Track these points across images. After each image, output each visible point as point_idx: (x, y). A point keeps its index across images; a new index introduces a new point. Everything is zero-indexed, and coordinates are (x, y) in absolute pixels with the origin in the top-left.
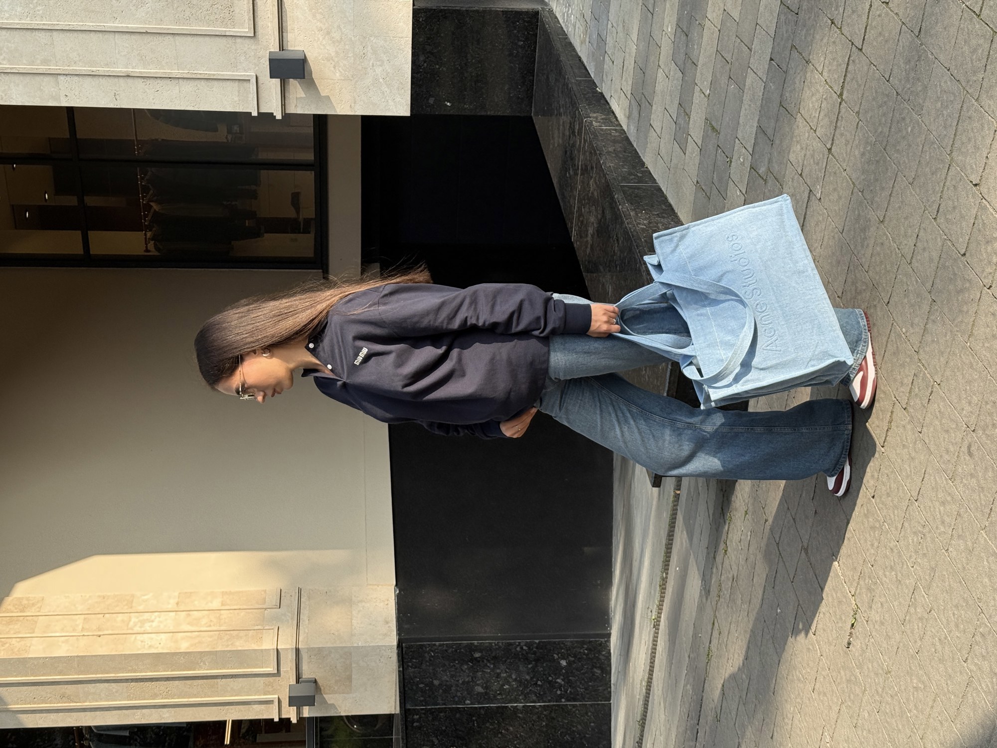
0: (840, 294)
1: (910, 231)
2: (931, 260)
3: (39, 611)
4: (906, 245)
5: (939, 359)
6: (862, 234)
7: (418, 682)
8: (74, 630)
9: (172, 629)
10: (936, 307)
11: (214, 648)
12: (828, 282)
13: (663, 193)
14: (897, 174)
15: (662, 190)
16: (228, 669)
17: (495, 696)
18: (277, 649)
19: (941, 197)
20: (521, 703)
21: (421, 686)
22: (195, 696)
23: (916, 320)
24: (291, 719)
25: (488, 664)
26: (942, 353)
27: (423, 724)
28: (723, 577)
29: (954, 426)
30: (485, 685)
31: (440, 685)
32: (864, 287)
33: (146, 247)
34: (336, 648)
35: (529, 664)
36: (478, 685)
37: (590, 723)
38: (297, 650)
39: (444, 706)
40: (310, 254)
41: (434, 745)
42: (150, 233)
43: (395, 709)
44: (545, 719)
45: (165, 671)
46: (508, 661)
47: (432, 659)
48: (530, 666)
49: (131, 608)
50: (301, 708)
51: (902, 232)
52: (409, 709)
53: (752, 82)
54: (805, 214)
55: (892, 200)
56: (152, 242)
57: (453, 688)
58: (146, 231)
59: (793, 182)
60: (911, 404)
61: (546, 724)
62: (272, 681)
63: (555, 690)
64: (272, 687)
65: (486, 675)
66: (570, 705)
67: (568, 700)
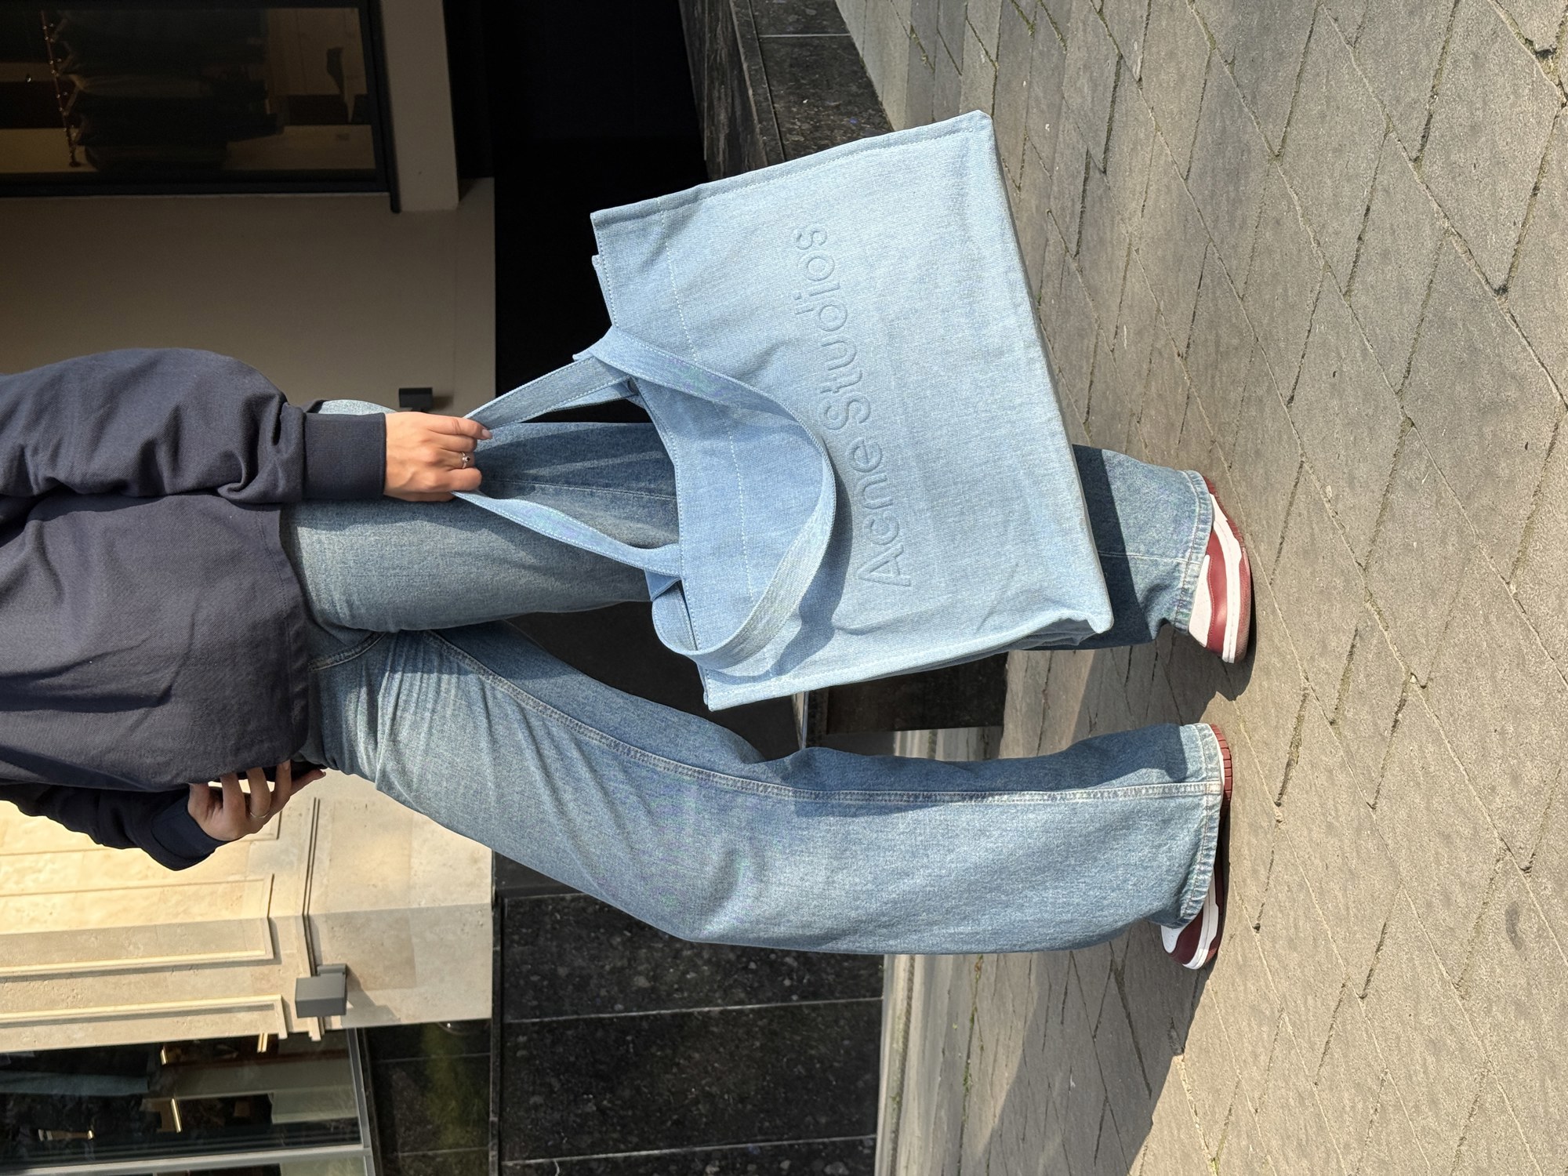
0: (1183, 350)
1: (1347, 190)
2: (1404, 293)
4: (1337, 233)
5: (1424, 610)
6: (1231, 188)
7: (529, 971)
9: (75, 884)
10: (1417, 445)
11: (151, 920)
12: (1158, 310)
13: (858, 54)
14: (1316, 10)
15: (855, 49)
16: (182, 954)
17: (669, 995)
18: (269, 920)
19: (1434, 90)
20: (718, 1005)
21: (535, 978)
22: (127, 1001)
23: (1362, 471)
24: (311, 1034)
26: (1434, 593)
27: (535, 1052)
29: (1467, 832)
30: (652, 974)
31: (569, 975)
32: (1235, 342)
33: (73, 157)
34: (379, 913)
36: (640, 973)
37: (843, 1039)
38: (307, 920)
39: (575, 1017)
40: (367, 162)
41: (552, 1092)
42: (77, 130)
44: (759, 1036)
45: (63, 962)
47: (558, 927)
50: (327, 1019)
51: (1328, 193)
52: (511, 1026)
55: (1303, 91)
56: (82, 148)
57: (594, 982)
58: (68, 128)
59: (1085, 30)
60: (1350, 715)
61: (762, 1045)
62: (266, 972)
63: (780, 979)
64: (269, 981)
65: (655, 954)
66: (807, 1006)
67: (803, 998)
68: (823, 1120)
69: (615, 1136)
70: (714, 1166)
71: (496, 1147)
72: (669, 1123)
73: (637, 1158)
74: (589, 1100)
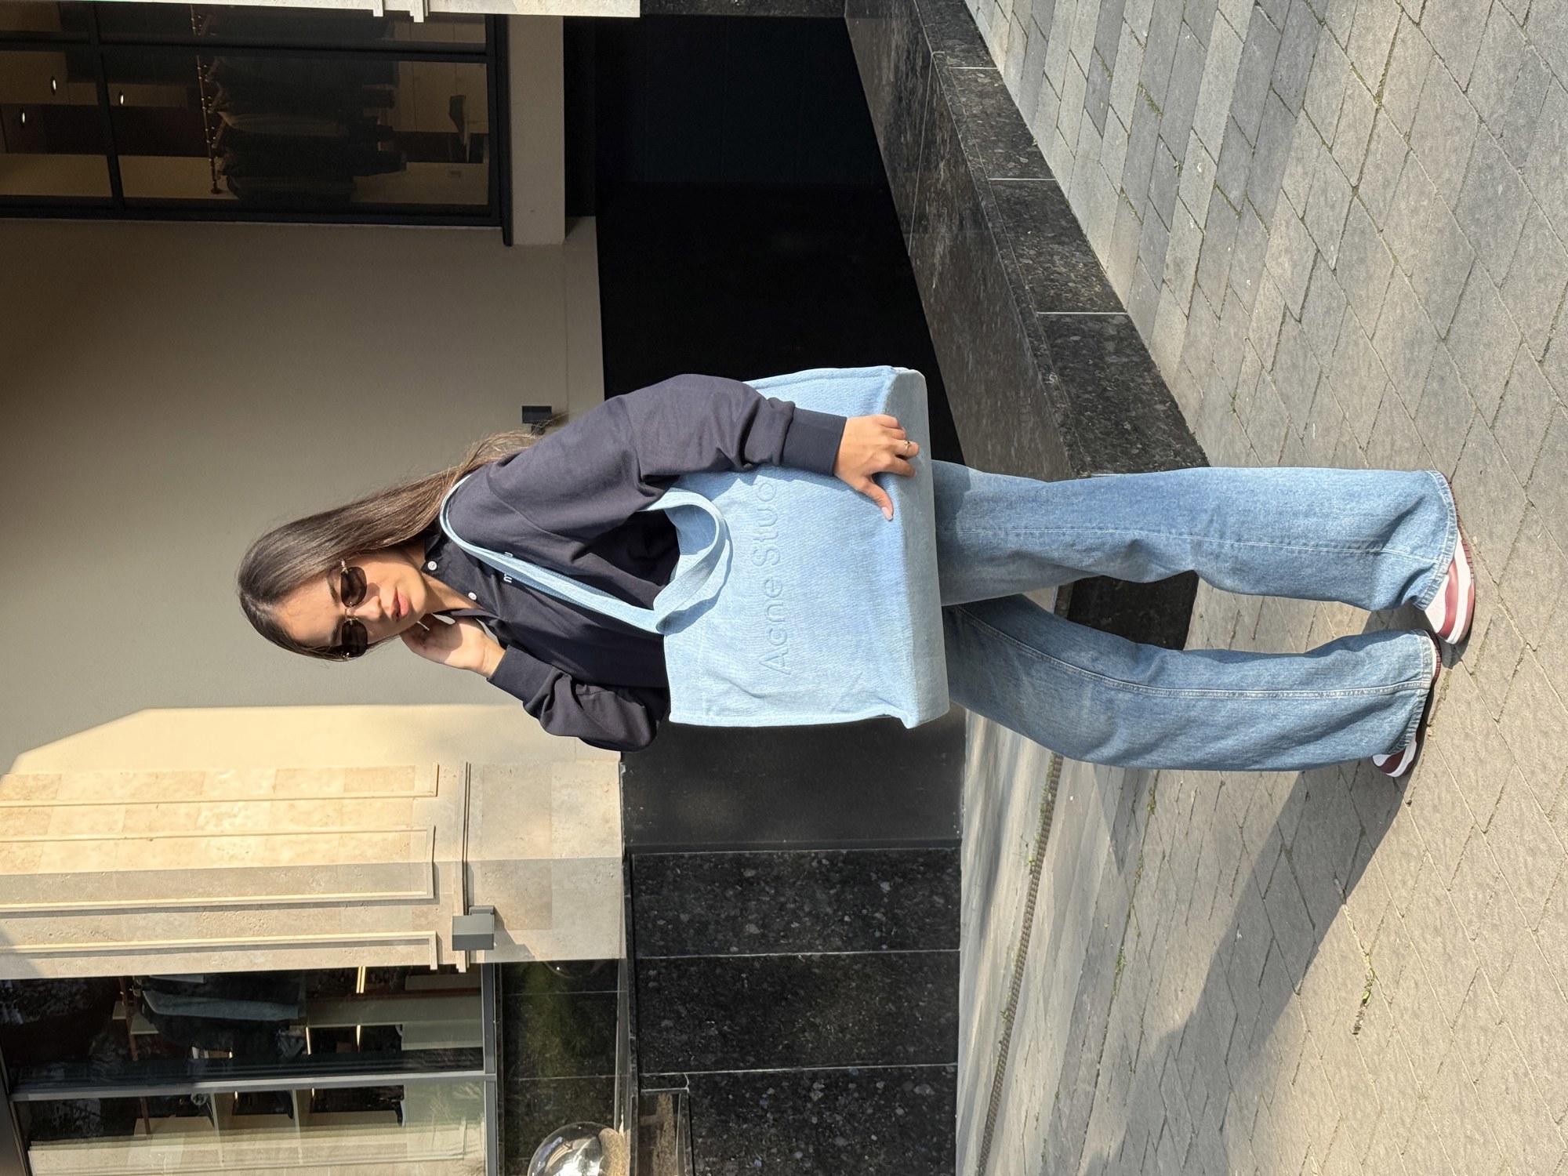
0: (1364, 445)
1: (1493, 369)
2: (1530, 433)
3: (53, 799)
4: (1485, 392)
5: (1537, 608)
6: (1407, 352)
7: (655, 916)
8: (111, 829)
9: (266, 829)
10: (1535, 517)
11: (333, 861)
12: (1344, 417)
13: (1063, 196)
14: (1474, 262)
15: (1061, 191)
16: (356, 892)
17: (777, 941)
18: (433, 864)
19: (1553, 327)
20: (818, 951)
21: (661, 922)
22: (305, 932)
23: (1499, 529)
24: (457, 967)
25: (767, 889)
26: (1543, 599)
27: (664, 984)
28: (1146, 847)
29: (1558, 729)
30: (761, 922)
31: (690, 921)
32: (1407, 445)
33: (215, 185)
34: (527, 862)
35: (831, 888)
36: (750, 922)
37: (927, 983)
38: (465, 866)
39: (696, 956)
40: (480, 198)
41: (680, 1017)
42: (220, 161)
43: (621, 951)
44: (855, 977)
45: (255, 894)
46: (799, 883)
47: (678, 879)
48: (832, 892)
49: (201, 794)
50: (472, 952)
51: (1480, 368)
52: (642, 961)
53: (1222, 37)
54: (1308, 288)
55: (1463, 306)
56: (224, 178)
57: (712, 927)
58: (212, 159)
59: (1287, 227)
60: (1484, 669)
61: (857, 985)
62: (425, 910)
63: (871, 931)
64: (427, 918)
65: (763, 906)
66: (894, 954)
67: (891, 947)
68: (912, 1050)
69: (735, 1055)
70: (820, 1083)
71: (635, 1061)
72: (781, 1047)
73: (754, 1075)
74: (712, 1026)
